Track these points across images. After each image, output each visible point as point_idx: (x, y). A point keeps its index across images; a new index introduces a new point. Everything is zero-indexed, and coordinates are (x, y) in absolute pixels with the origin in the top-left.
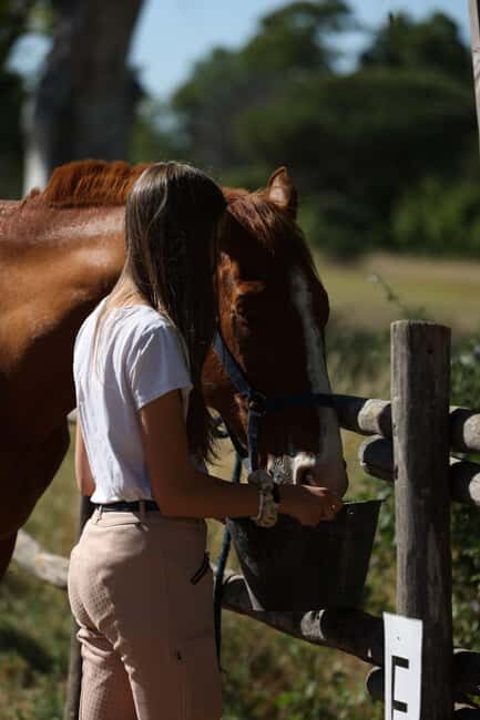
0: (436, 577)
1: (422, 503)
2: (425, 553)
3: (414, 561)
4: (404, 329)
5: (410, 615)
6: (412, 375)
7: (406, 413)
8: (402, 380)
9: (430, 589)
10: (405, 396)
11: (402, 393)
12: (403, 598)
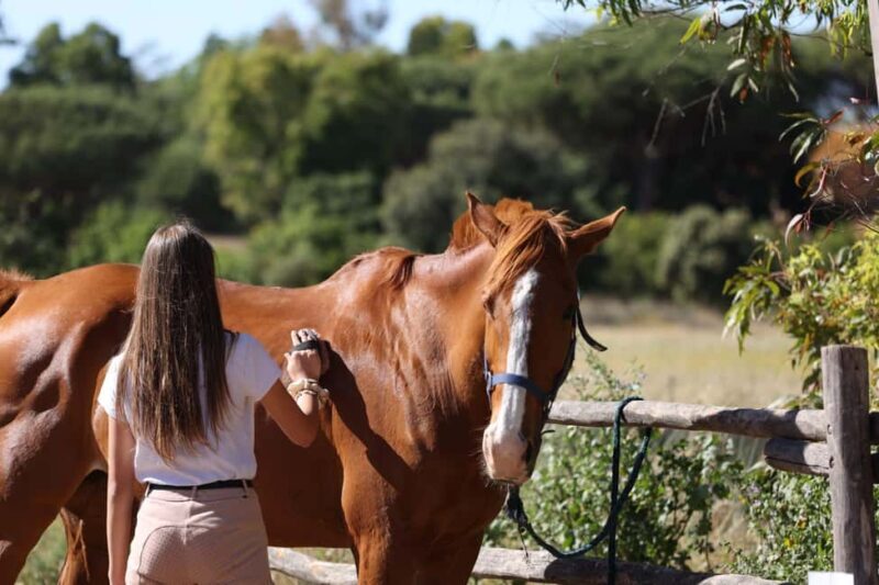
0: (868, 543)
1: (855, 484)
2: (859, 522)
3: (851, 529)
4: (837, 353)
5: (848, 572)
6: (844, 387)
7: (839, 418)
8: (835, 391)
9: (864, 551)
10: (838, 403)
11: (836, 400)
12: (842, 558)
